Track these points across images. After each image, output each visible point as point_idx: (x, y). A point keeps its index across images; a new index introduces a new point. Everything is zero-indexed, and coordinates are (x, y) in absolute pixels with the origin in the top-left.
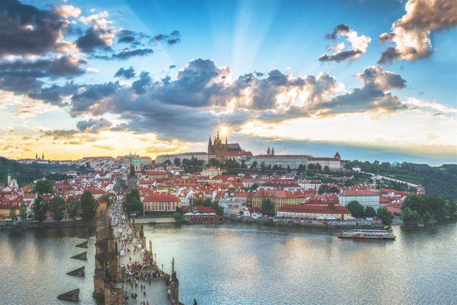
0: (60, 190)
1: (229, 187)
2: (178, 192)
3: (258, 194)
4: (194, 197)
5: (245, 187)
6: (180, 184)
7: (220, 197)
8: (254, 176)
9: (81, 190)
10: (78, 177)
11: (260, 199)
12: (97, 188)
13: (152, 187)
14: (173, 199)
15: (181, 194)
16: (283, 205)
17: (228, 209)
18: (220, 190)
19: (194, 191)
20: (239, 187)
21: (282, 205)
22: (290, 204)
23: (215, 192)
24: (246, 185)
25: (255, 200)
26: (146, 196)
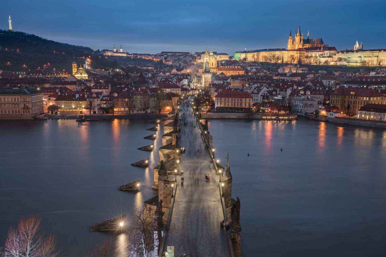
0: (135, 83)
1: (307, 85)
2: (251, 88)
3: (337, 92)
4: (267, 94)
5: (325, 85)
6: (255, 81)
7: (295, 94)
8: (337, 73)
9: (156, 83)
10: (155, 71)
11: (339, 98)
12: (172, 82)
13: (226, 83)
14: (246, 95)
15: (254, 91)
16: (366, 104)
17: (302, 107)
18: (295, 87)
19: (267, 88)
20: (318, 85)
21: (364, 104)
22: (375, 103)
23: (289, 89)
24: (326, 82)
25: (333, 98)
26: (219, 92)
